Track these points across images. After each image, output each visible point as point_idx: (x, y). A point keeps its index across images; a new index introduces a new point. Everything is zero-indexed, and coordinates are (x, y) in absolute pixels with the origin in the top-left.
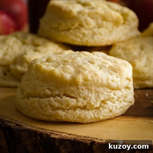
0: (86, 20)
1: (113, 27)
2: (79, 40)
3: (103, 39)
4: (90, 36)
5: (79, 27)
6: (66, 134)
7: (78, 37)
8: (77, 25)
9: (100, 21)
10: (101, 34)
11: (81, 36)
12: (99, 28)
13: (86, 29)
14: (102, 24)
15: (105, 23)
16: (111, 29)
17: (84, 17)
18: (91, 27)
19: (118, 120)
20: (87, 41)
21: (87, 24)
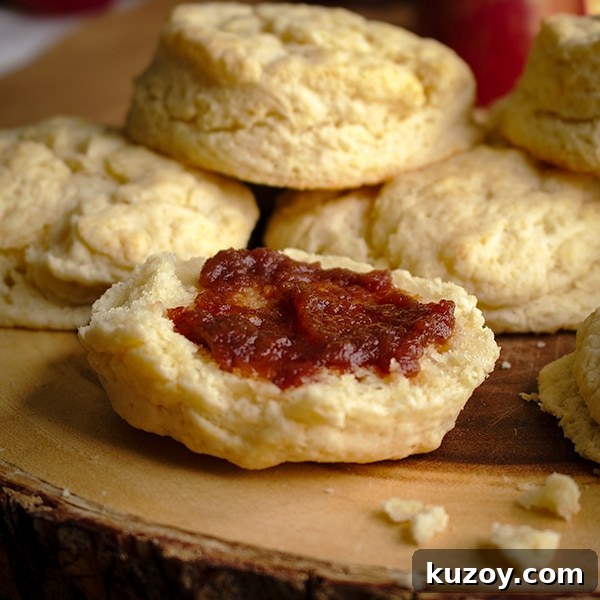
0: (293, 99)
1: (386, 121)
2: (268, 167)
3: (353, 166)
4: (307, 155)
5: (270, 121)
6: (220, 540)
7: (265, 156)
8: (261, 113)
9: (343, 102)
10: (345, 148)
11: (275, 152)
12: (338, 124)
13: (292, 130)
14: (350, 111)
15: (358, 107)
16: (379, 127)
17: (288, 88)
18: (310, 122)
19: (404, 478)
20: (296, 170)
21: (297, 111)
